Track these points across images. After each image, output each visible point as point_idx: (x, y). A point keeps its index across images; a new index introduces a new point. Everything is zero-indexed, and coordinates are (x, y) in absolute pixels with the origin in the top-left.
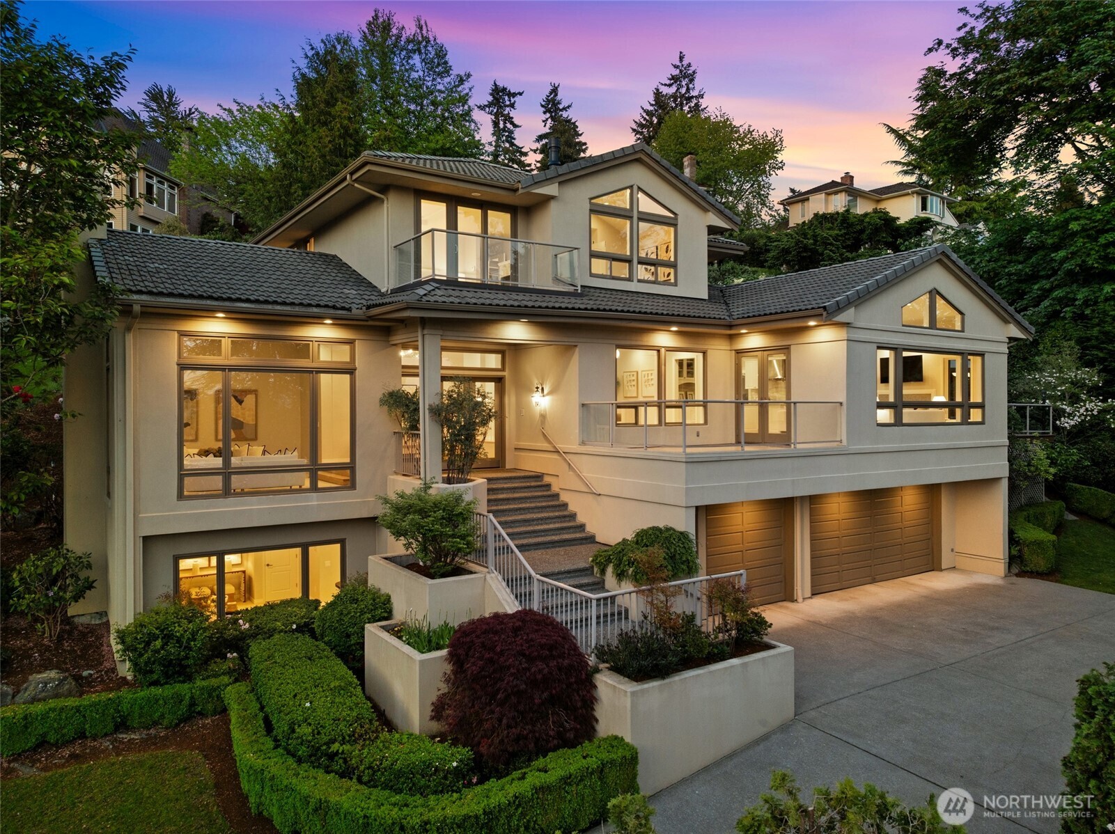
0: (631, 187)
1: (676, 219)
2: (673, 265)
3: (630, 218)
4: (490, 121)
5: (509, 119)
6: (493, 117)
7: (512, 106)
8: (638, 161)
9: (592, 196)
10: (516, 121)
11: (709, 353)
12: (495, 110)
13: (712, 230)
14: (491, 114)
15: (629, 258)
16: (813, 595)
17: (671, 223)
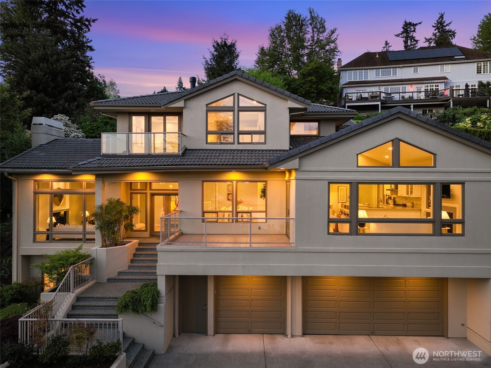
0: (233, 94)
1: (265, 107)
2: (263, 133)
3: (233, 111)
4: (402, 41)
5: (413, 38)
6: (404, 39)
7: (414, 31)
8: (236, 80)
9: (208, 103)
10: (416, 39)
11: (269, 183)
12: (405, 35)
13: (291, 110)
14: (403, 37)
15: (232, 132)
16: (303, 334)
17: (263, 109)
